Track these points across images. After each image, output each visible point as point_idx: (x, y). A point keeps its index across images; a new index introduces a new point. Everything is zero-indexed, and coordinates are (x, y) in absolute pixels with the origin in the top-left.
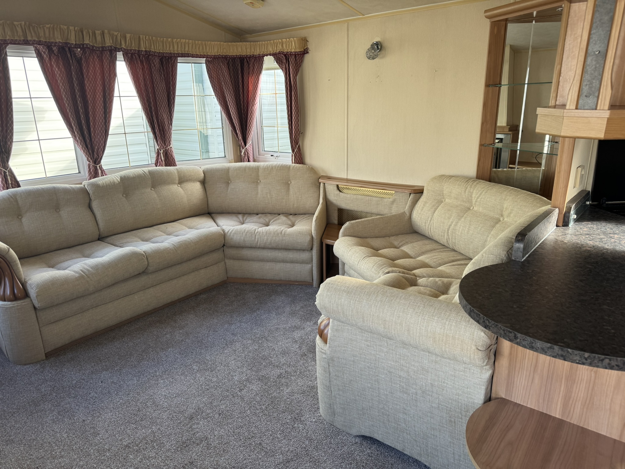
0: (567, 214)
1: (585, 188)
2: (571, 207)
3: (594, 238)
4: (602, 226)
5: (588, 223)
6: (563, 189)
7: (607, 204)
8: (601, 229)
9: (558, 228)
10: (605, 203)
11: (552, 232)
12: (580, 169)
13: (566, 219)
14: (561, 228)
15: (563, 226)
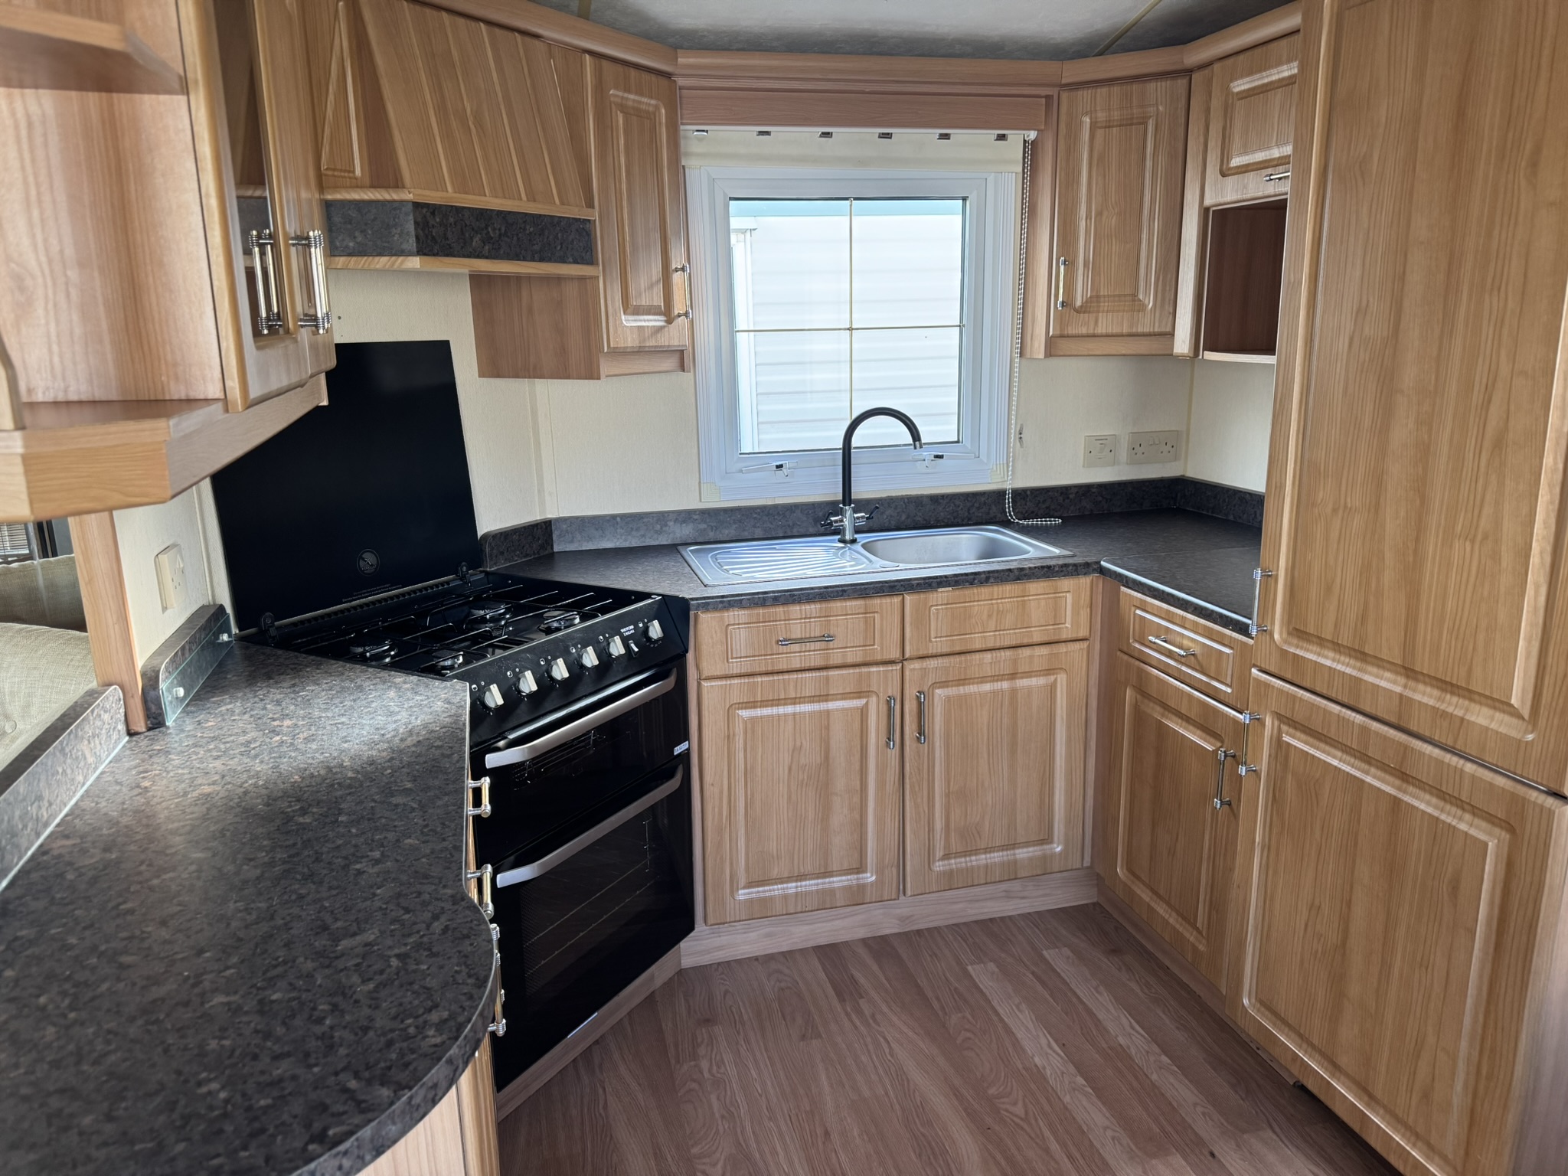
0: (152, 693)
1: (210, 598)
2: (159, 671)
3: (228, 745)
4: (257, 699)
5: (222, 701)
6: (116, 626)
7: (279, 628)
8: (252, 710)
9: (134, 738)
10: (273, 625)
11: (111, 762)
12: (164, 558)
13: (153, 708)
14: (142, 736)
15: (149, 729)
